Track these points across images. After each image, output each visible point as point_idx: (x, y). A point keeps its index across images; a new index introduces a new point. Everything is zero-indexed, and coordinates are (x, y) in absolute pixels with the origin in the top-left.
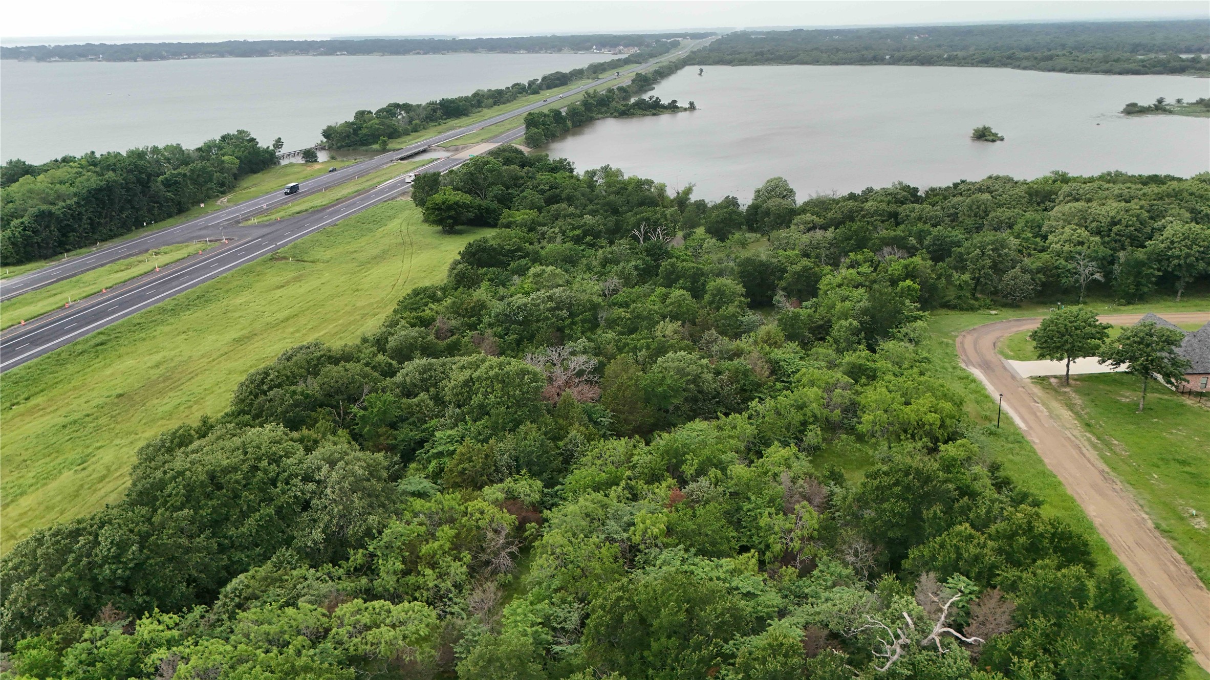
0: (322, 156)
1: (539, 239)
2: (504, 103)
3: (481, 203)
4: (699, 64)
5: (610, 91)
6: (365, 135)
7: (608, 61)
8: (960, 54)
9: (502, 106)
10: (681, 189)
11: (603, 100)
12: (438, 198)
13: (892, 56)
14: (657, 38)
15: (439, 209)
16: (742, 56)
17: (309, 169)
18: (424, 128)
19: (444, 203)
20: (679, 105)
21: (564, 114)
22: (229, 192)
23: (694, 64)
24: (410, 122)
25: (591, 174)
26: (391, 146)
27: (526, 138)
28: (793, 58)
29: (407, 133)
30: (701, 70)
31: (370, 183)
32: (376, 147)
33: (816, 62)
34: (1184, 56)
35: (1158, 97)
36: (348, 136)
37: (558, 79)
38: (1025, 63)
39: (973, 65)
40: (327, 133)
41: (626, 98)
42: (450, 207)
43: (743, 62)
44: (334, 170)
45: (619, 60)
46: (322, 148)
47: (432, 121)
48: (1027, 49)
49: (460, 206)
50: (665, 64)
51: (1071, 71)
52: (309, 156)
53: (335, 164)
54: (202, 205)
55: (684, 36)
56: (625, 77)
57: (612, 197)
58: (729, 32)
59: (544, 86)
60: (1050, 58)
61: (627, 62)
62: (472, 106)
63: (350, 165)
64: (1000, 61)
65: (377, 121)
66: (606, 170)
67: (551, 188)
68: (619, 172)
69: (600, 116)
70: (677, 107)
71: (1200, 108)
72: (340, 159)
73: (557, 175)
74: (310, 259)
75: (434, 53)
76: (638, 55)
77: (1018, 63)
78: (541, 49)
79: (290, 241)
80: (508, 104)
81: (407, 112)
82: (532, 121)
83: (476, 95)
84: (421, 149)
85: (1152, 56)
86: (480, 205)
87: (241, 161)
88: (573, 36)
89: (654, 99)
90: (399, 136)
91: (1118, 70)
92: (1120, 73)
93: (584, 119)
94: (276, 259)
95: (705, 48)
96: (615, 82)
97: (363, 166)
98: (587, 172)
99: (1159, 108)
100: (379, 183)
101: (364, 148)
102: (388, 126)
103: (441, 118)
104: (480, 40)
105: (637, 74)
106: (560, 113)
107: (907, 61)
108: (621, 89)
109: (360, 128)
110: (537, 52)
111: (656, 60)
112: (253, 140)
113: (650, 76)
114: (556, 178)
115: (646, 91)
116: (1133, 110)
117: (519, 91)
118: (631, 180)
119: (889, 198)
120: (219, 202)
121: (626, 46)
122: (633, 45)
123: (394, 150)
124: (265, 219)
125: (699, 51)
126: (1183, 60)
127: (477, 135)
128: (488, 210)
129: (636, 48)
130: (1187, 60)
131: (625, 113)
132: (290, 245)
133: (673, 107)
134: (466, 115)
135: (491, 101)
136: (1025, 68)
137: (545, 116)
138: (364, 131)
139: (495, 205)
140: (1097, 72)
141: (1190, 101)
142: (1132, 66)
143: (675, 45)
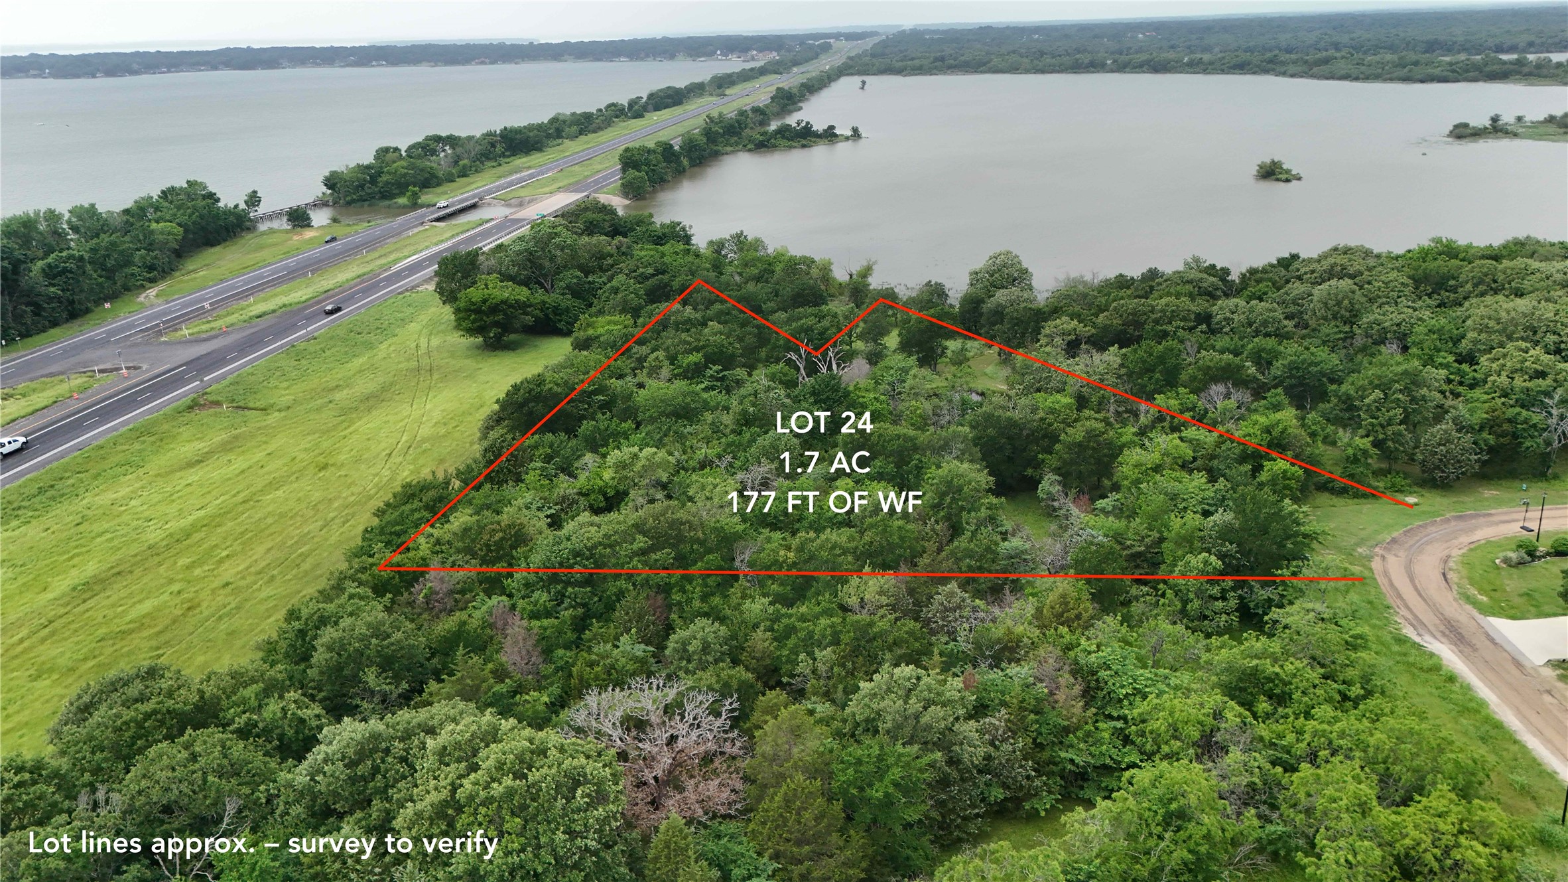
0: (320, 218)
1: (633, 370)
2: (595, 132)
3: (546, 298)
4: (859, 73)
5: (742, 113)
6: (387, 183)
7: (737, 70)
8: (1206, 57)
9: (591, 136)
10: (856, 268)
11: (732, 126)
12: (475, 294)
13: (1115, 61)
14: (802, 39)
15: (478, 311)
16: (917, 62)
17: (295, 238)
18: (477, 171)
19: (485, 301)
20: (837, 131)
21: (677, 148)
22: (163, 278)
23: (852, 74)
24: (456, 163)
25: (718, 247)
26: (425, 198)
27: (623, 184)
28: (985, 64)
29: (450, 179)
30: (864, 83)
31: (383, 261)
32: (402, 201)
33: (1014, 69)
34: (1505, 57)
35: (1492, 114)
36: (362, 186)
37: (669, 96)
38: (1292, 69)
39: (1223, 72)
40: (331, 182)
41: (763, 123)
42: (494, 309)
43: (919, 70)
44: (334, 239)
45: (752, 69)
46: (320, 204)
47: (488, 159)
48: (1289, 51)
49: (511, 306)
50: (814, 74)
51: (1357, 79)
52: (299, 218)
53: (338, 230)
54: (107, 305)
55: (837, 36)
56: (760, 93)
57: (751, 287)
58: (895, 31)
59: (650, 107)
60: (1326, 61)
61: (763, 71)
62: (549, 136)
63: (358, 229)
64: (1258, 66)
65: (404, 163)
66: (739, 239)
67: (658, 272)
68: (758, 244)
69: (729, 149)
70: (836, 136)
71: (1552, 128)
72: (345, 221)
73: (666, 248)
74: (258, 405)
75: (504, 62)
76: (778, 63)
77: (1283, 69)
78: (647, 56)
79: (231, 372)
80: (601, 133)
81: (452, 147)
82: (630, 161)
83: (554, 120)
84: (468, 203)
85: (1462, 57)
86: (544, 302)
87: (186, 231)
88: (690, 38)
89: (803, 124)
90: (438, 184)
91: (1419, 77)
92: (1422, 81)
93: (706, 154)
94: (202, 406)
95: (865, 53)
96: (747, 100)
97: (378, 232)
98: (711, 243)
99: (1496, 129)
100: (396, 261)
101: (387, 203)
102: (422, 170)
103: (503, 155)
104: (567, 44)
105: (778, 89)
106: (671, 146)
107: (1135, 67)
108: (756, 110)
109: (380, 174)
110: (642, 59)
111: (802, 69)
112: (211, 196)
113: (795, 91)
114: (663, 255)
115: (790, 112)
116: (1462, 132)
117: (616, 113)
118: (778, 257)
119: (1189, 287)
120: (142, 298)
121: (760, 50)
122: (770, 49)
123: (428, 206)
124: (205, 327)
125: (859, 56)
126: (1504, 63)
127: (554, 180)
128: (556, 310)
129: (775, 54)
130: (1511, 63)
131: (763, 145)
132: (230, 378)
133: (830, 135)
134: (540, 150)
135: (574, 128)
136: (1292, 76)
137: (649, 151)
138: (384, 178)
139: (568, 301)
140: (1391, 80)
141: (1535, 119)
142: (1437, 71)
143: (826, 48)
